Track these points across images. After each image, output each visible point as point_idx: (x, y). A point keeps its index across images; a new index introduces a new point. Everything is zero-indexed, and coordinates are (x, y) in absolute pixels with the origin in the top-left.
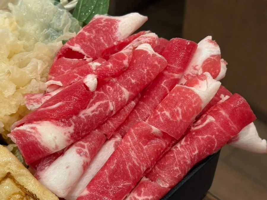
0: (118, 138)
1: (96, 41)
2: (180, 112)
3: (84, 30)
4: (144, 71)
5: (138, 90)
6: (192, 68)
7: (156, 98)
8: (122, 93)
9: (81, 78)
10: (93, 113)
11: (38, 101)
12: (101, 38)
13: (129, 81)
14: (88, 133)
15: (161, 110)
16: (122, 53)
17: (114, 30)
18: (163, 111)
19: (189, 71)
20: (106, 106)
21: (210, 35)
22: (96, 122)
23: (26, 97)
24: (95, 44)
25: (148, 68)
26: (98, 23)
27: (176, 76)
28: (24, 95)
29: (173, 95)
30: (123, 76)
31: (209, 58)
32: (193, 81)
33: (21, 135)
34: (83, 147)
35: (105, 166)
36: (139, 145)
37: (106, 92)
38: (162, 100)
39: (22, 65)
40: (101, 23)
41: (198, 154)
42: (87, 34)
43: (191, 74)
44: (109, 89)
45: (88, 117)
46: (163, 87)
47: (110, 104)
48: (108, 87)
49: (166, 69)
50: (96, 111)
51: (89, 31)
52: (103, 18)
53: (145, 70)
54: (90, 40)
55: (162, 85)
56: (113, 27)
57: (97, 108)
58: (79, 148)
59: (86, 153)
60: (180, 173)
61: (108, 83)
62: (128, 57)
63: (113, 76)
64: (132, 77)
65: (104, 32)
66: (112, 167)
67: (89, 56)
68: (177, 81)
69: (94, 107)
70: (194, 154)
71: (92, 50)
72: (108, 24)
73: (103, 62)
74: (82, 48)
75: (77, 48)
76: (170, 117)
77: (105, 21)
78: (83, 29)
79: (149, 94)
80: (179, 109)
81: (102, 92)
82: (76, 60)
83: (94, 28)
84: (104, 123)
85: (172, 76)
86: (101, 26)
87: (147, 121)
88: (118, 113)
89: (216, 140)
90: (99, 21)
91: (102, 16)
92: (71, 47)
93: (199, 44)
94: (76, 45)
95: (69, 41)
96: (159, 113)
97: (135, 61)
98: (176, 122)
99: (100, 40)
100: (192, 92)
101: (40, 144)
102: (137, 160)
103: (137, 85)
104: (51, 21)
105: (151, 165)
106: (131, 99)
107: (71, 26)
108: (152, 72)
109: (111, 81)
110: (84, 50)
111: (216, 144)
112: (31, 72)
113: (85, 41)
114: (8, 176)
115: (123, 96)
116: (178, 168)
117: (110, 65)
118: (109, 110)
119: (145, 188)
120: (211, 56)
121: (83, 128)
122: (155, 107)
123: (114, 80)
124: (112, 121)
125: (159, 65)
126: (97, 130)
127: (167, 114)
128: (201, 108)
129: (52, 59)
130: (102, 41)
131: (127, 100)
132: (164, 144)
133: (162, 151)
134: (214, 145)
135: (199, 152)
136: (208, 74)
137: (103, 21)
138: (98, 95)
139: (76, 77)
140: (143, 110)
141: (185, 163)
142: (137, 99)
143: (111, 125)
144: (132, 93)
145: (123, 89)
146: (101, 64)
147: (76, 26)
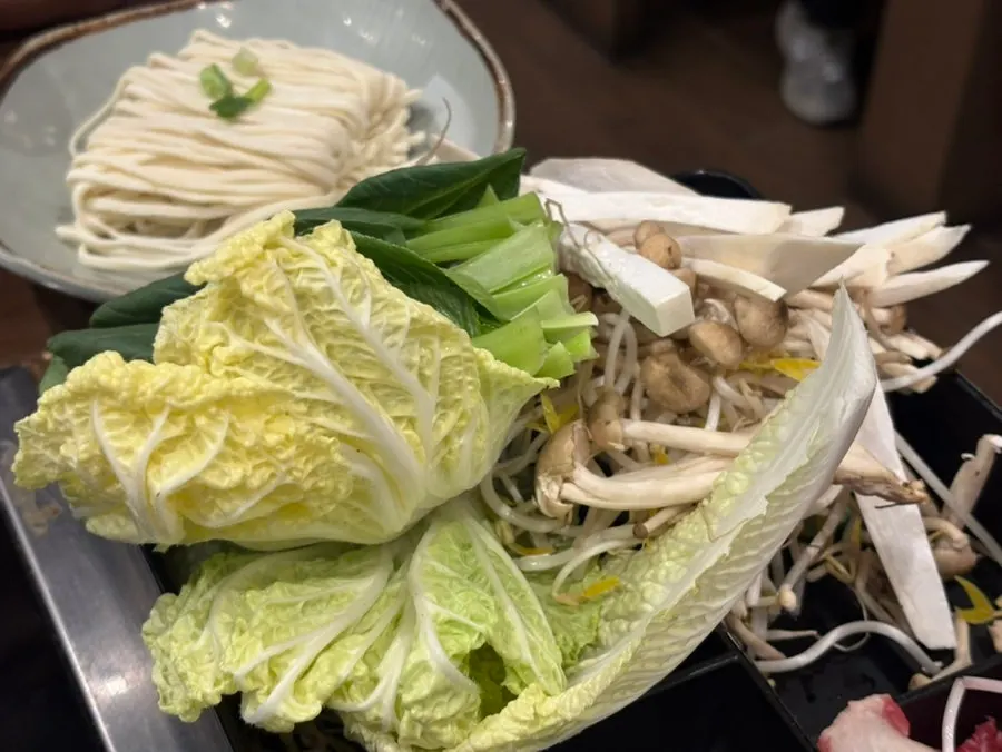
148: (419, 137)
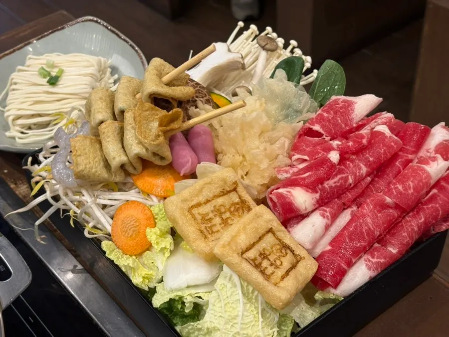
0: (354, 208)
1: (334, 121)
2: (412, 186)
3: (323, 111)
4: (381, 150)
5: (375, 167)
6: (425, 150)
7: (391, 174)
8: (360, 169)
9: (324, 154)
10: (335, 184)
11: (286, 172)
12: (339, 119)
13: (367, 158)
14: (330, 200)
15: (395, 184)
16: (361, 133)
17: (351, 112)
18: (397, 184)
19: (422, 153)
20: (346, 179)
21: (443, 121)
22: (337, 192)
23: (276, 169)
24: (333, 124)
25: (385, 148)
26: (335, 105)
27: (410, 157)
28: (275, 168)
29: (406, 172)
30: (362, 154)
31: (441, 143)
32: (425, 161)
33: (280, 196)
34: (326, 211)
35: (345, 228)
36: (375, 212)
37: (346, 167)
38: (396, 177)
39: (272, 142)
40: (339, 104)
41: (424, 221)
42: (326, 115)
43: (423, 156)
44: (349, 164)
45: (331, 187)
46: (397, 166)
47: (350, 177)
48: (348, 163)
49: (401, 150)
50: (338, 182)
51: (328, 112)
52: (340, 99)
53: (383, 150)
54: (329, 121)
55: (397, 164)
56: (349, 109)
57: (339, 180)
58: (322, 212)
59: (328, 216)
60: (408, 239)
61: (348, 159)
62: (366, 137)
63: (353, 154)
64: (370, 156)
65: (341, 113)
66: (351, 229)
67: (327, 135)
68: (411, 161)
69: (336, 179)
70: (420, 221)
71: (331, 130)
72: (345, 105)
73: (343, 141)
74: (321, 127)
75: (317, 128)
76: (402, 190)
77: (342, 102)
78: (321, 110)
79: (384, 172)
80: (410, 183)
81: (343, 167)
82: (317, 139)
83: (332, 110)
84: (343, 194)
85: (407, 156)
86: (339, 108)
87: (382, 193)
88: (355, 186)
89: (440, 209)
90: (336, 102)
91: (339, 97)
92: (311, 127)
93: (432, 129)
94: (316, 125)
95: (310, 121)
96: (393, 187)
97: (373, 141)
98: (408, 195)
99: (337, 121)
100: (423, 170)
101: (294, 204)
102: (372, 225)
103: (374, 162)
104: (291, 102)
105: (384, 232)
106: (368, 175)
107: (310, 107)
108: (389, 152)
109: (351, 157)
110: (323, 130)
111: (441, 212)
112: (279, 148)
113: (324, 122)
114: (270, 231)
115: (362, 171)
116: (406, 234)
117: (350, 144)
118: (348, 183)
119: (378, 252)
120: (443, 141)
121: (327, 195)
122: (390, 183)
123: (354, 157)
124: (349, 192)
125: (395, 146)
126: (336, 199)
127: (400, 187)
128: (430, 184)
129: (294, 137)
130: (340, 121)
131: (364, 175)
132: (395, 213)
133: (394, 220)
134: (439, 213)
135: (425, 220)
136: (439, 156)
137: (340, 102)
138: (339, 170)
139: (321, 153)
140: (378, 185)
141: (413, 229)
142: (372, 176)
143: (350, 196)
144: (369, 170)
145: (362, 165)
146: (341, 143)
147: (315, 107)
148: (116, 76)
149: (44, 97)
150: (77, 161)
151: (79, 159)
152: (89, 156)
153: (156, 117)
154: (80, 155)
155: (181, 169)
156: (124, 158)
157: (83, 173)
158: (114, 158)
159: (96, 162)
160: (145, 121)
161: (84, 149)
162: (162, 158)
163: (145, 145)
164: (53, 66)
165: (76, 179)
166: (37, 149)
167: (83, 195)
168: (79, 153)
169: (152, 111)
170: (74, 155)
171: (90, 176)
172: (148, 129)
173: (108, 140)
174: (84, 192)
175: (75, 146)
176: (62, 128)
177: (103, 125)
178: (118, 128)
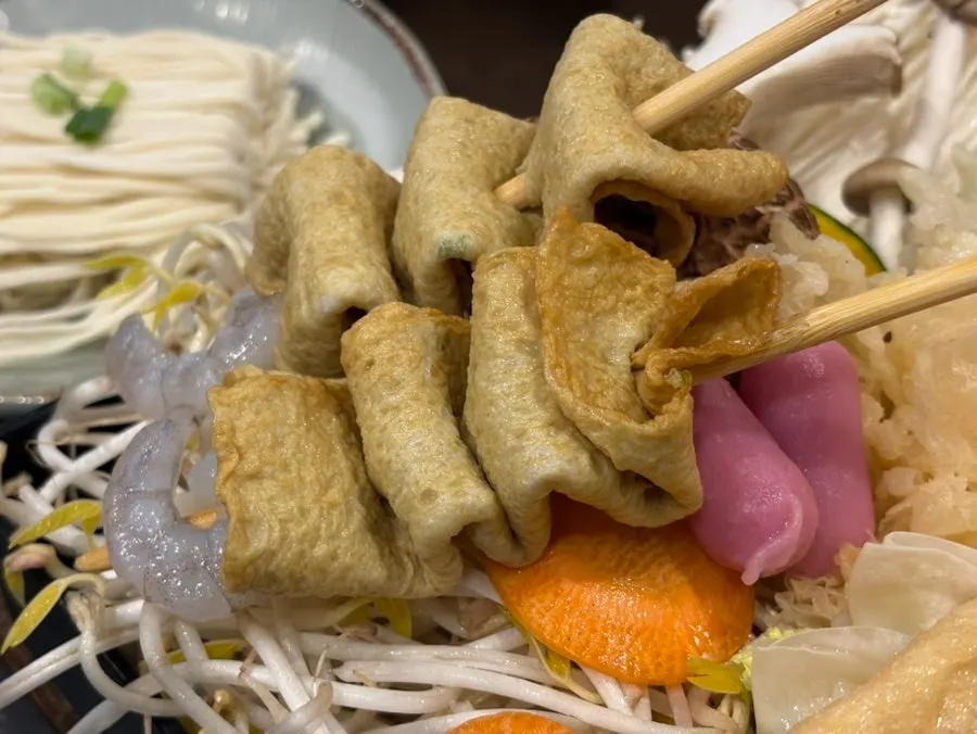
148: (315, 119)
149: (51, 187)
150: (243, 504)
151: (257, 497)
152: (301, 479)
153: (628, 293)
154: (255, 476)
155: (750, 554)
156: (476, 497)
157: (272, 567)
158: (429, 495)
159: (332, 506)
160: (580, 315)
161: (277, 444)
162: (654, 494)
163: (594, 435)
164: (85, 71)
165: (236, 589)
166: (23, 400)
167: (258, 661)
168: (252, 462)
169: (611, 264)
170: (232, 474)
171: (303, 578)
172: (592, 353)
173: (392, 399)
174: (265, 648)
175: (233, 430)
176: (141, 323)
177: (365, 329)
178: (433, 342)
